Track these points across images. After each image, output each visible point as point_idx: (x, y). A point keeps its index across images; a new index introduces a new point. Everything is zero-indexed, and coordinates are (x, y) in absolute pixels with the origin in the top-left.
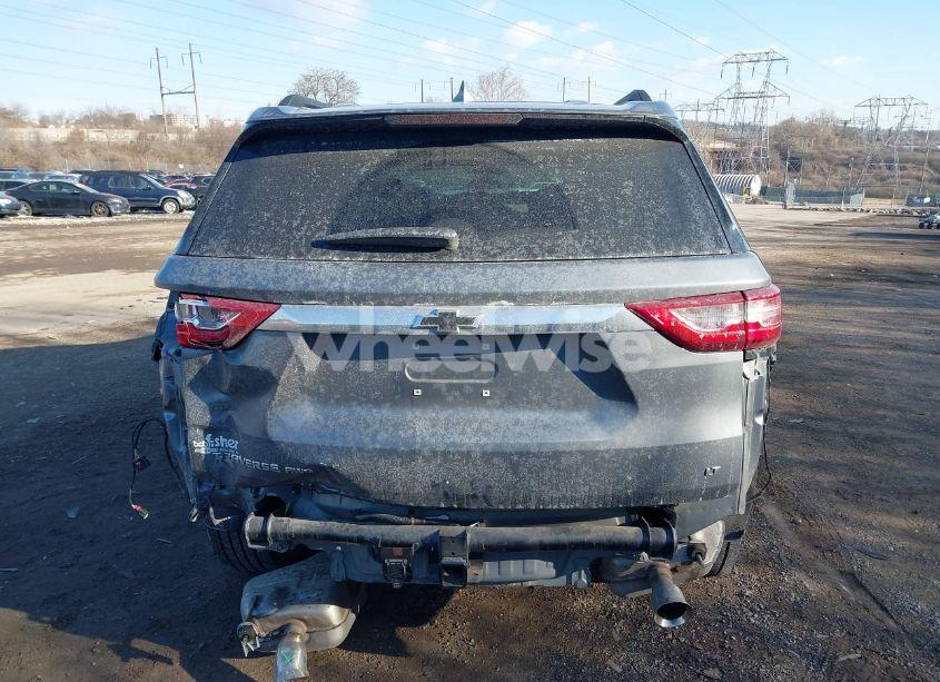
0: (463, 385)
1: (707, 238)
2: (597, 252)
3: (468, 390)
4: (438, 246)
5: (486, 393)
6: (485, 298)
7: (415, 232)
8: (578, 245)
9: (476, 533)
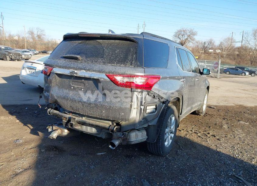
0: (79, 87)
1: (129, 63)
2: (104, 63)
3: (80, 89)
4: (76, 59)
5: (83, 90)
6: (81, 69)
7: (73, 56)
8: (101, 61)
9: (78, 119)
